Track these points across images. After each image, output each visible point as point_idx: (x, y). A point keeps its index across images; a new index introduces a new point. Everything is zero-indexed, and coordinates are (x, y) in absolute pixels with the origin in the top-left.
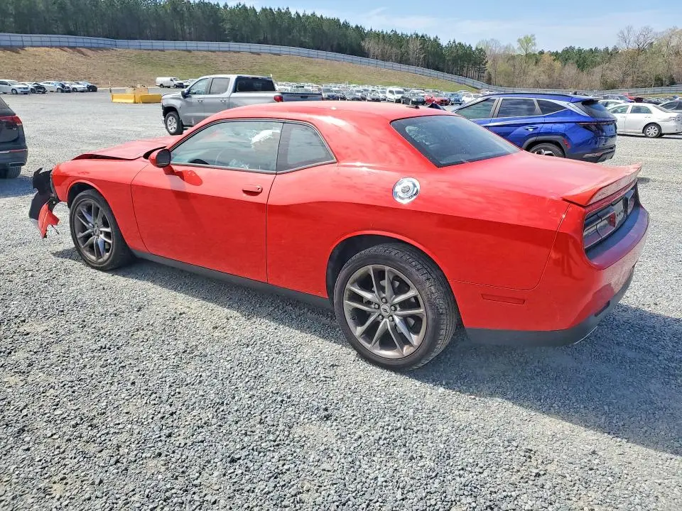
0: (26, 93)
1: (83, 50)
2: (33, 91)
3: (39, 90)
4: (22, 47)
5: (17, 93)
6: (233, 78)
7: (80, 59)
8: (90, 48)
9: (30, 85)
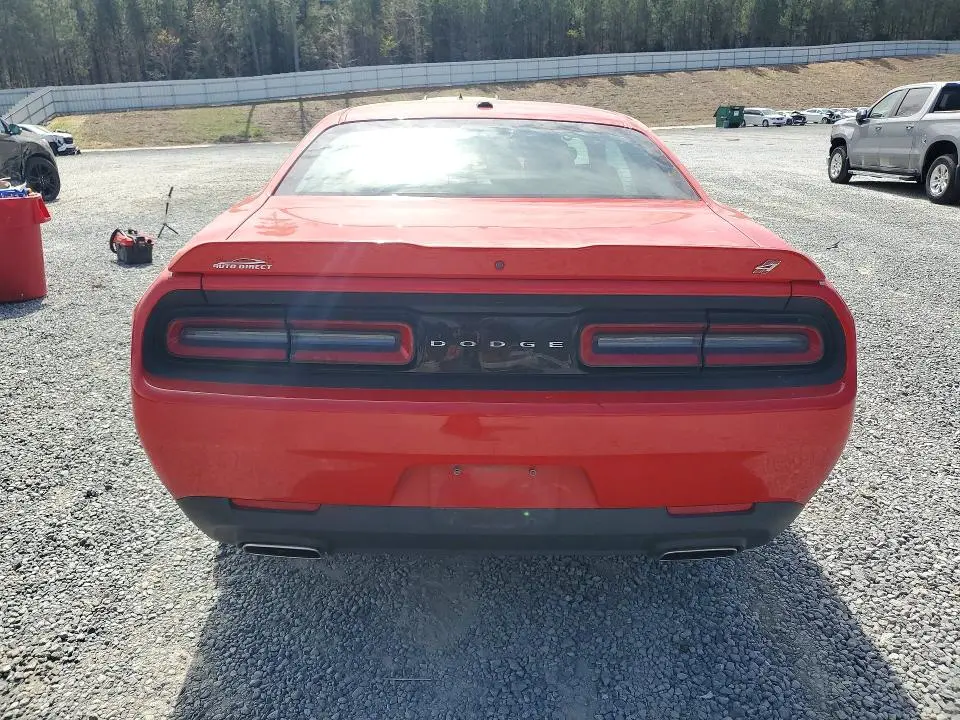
0: (779, 125)
1: (890, 60)
2: (789, 122)
3: (799, 120)
4: (804, 65)
5: (768, 126)
6: (937, 86)
7: (882, 74)
8: (901, 57)
9: (788, 115)
